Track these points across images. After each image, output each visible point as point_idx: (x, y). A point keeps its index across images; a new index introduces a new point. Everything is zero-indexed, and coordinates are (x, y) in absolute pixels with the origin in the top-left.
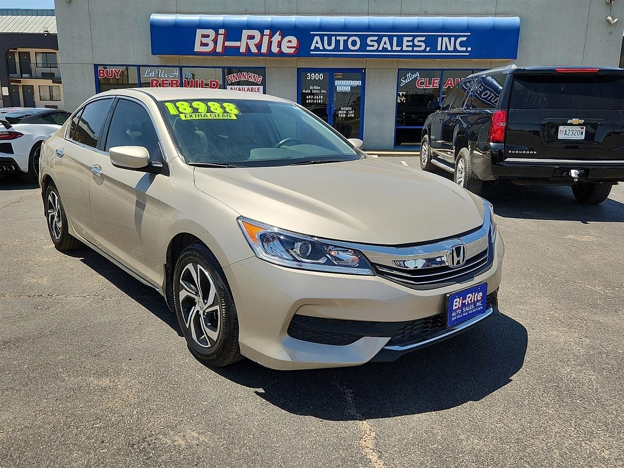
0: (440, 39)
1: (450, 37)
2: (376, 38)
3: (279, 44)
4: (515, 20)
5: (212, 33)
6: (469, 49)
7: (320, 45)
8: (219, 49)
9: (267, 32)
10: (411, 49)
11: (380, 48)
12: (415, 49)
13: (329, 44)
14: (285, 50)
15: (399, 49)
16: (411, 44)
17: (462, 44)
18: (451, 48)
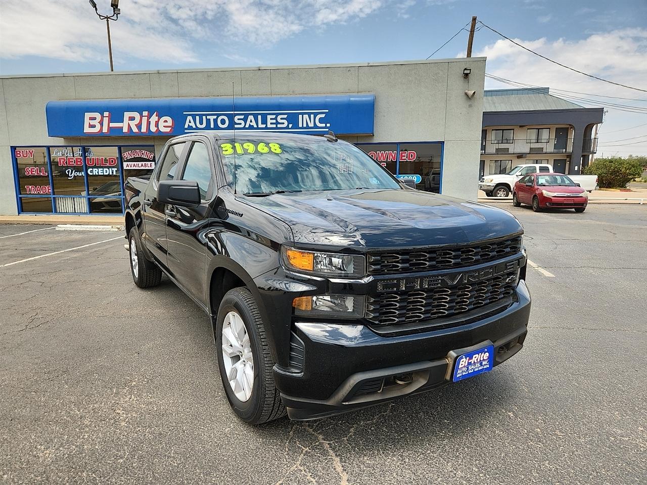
0: (300, 116)
1: (309, 114)
2: (242, 117)
5: (98, 115)
6: (328, 125)
7: (192, 124)
10: (274, 126)
11: (247, 126)
12: (279, 126)
13: (201, 123)
15: (264, 126)
16: (274, 121)
17: (321, 121)
18: (311, 125)
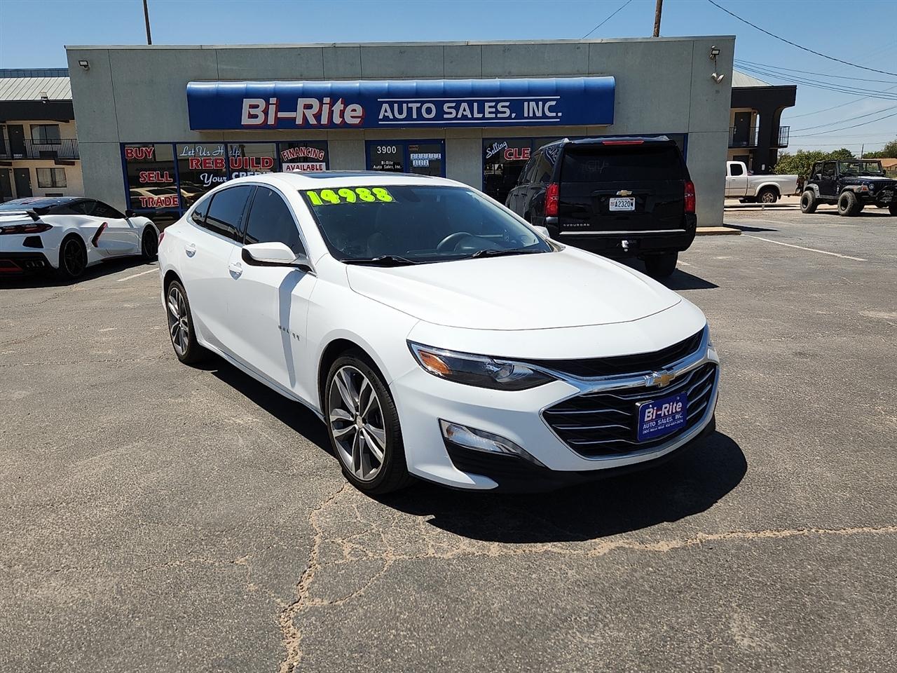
0: (526, 104)
1: (537, 102)
2: (454, 105)
3: (342, 113)
4: (610, 80)
5: (261, 103)
6: (560, 114)
7: (389, 114)
8: (271, 121)
9: (327, 100)
10: (494, 115)
11: (459, 116)
12: (499, 115)
13: (400, 112)
14: (349, 120)
15: (481, 116)
16: (494, 110)
17: (551, 109)
18: (539, 114)
